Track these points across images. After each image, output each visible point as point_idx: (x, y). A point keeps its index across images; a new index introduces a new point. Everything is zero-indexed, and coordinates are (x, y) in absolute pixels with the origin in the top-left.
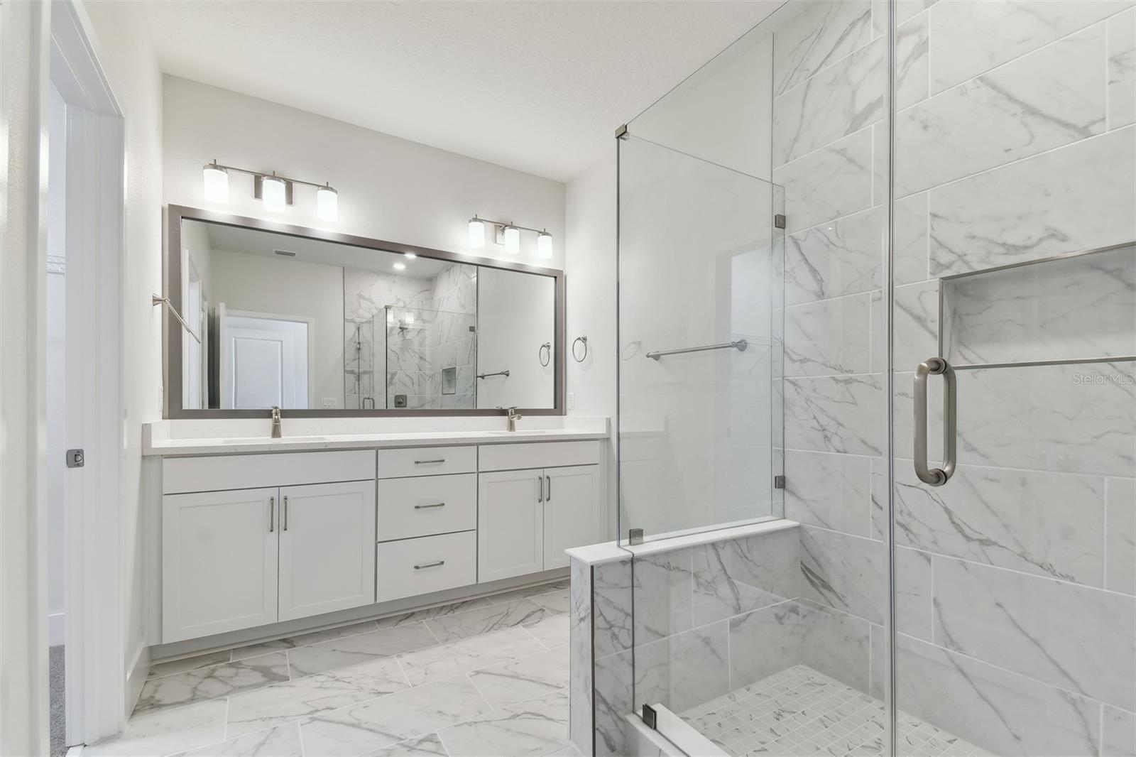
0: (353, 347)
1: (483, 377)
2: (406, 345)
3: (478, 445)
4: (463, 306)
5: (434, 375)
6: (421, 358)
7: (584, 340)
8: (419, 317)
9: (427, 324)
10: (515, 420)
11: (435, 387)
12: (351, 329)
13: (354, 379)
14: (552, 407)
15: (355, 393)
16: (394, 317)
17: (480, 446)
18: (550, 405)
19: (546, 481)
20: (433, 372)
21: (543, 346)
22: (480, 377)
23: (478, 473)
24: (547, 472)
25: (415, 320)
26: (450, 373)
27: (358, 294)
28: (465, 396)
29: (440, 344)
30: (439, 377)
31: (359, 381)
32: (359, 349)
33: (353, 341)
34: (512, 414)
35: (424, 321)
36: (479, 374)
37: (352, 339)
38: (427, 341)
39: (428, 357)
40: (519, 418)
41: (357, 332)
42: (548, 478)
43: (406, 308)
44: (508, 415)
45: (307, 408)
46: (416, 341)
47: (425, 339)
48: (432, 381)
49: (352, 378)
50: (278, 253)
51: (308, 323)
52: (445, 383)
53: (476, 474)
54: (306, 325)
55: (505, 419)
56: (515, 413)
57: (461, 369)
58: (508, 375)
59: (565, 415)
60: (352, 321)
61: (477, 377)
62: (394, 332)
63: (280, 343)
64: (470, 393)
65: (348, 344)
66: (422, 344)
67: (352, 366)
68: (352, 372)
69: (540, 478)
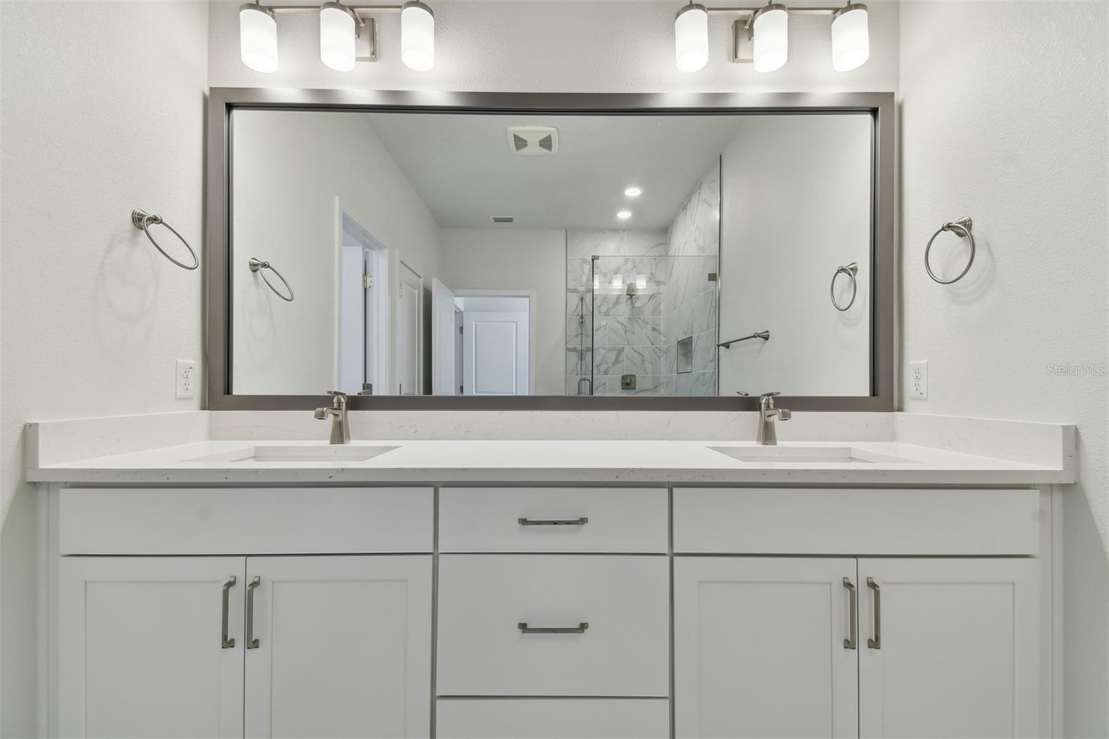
0: (577, 320)
1: (727, 345)
2: (635, 314)
3: (671, 487)
4: (702, 249)
5: (668, 349)
6: (654, 329)
7: (963, 230)
8: (652, 279)
9: (662, 287)
10: (776, 419)
11: (670, 364)
12: (574, 299)
13: (577, 358)
14: (865, 391)
15: (577, 375)
16: (623, 283)
17: (675, 490)
18: (862, 389)
19: (865, 596)
20: (668, 345)
21: (842, 270)
22: (723, 345)
23: (673, 555)
24: (869, 569)
25: (647, 282)
26: (686, 345)
27: (580, 259)
28: (703, 374)
29: (674, 309)
30: (674, 352)
31: (581, 360)
32: (582, 323)
33: (576, 314)
34: (768, 407)
35: (658, 283)
36: (721, 342)
37: (574, 311)
38: (663, 307)
39: (662, 328)
40: (785, 417)
41: (580, 303)
42: (872, 585)
43: (636, 269)
44: (759, 409)
45: (527, 394)
46: (649, 308)
47: (660, 303)
48: (666, 358)
49: (574, 357)
50: (497, 220)
51: (529, 297)
52: (681, 357)
53: (667, 559)
54: (528, 299)
55: (752, 417)
56: (776, 406)
57: (698, 337)
58: (766, 338)
59: (900, 409)
60: (575, 291)
61: (719, 346)
62: (621, 300)
63: (514, 324)
64: (710, 370)
65: (570, 318)
66: (655, 311)
67: (576, 343)
68: (574, 350)
69: (848, 585)
